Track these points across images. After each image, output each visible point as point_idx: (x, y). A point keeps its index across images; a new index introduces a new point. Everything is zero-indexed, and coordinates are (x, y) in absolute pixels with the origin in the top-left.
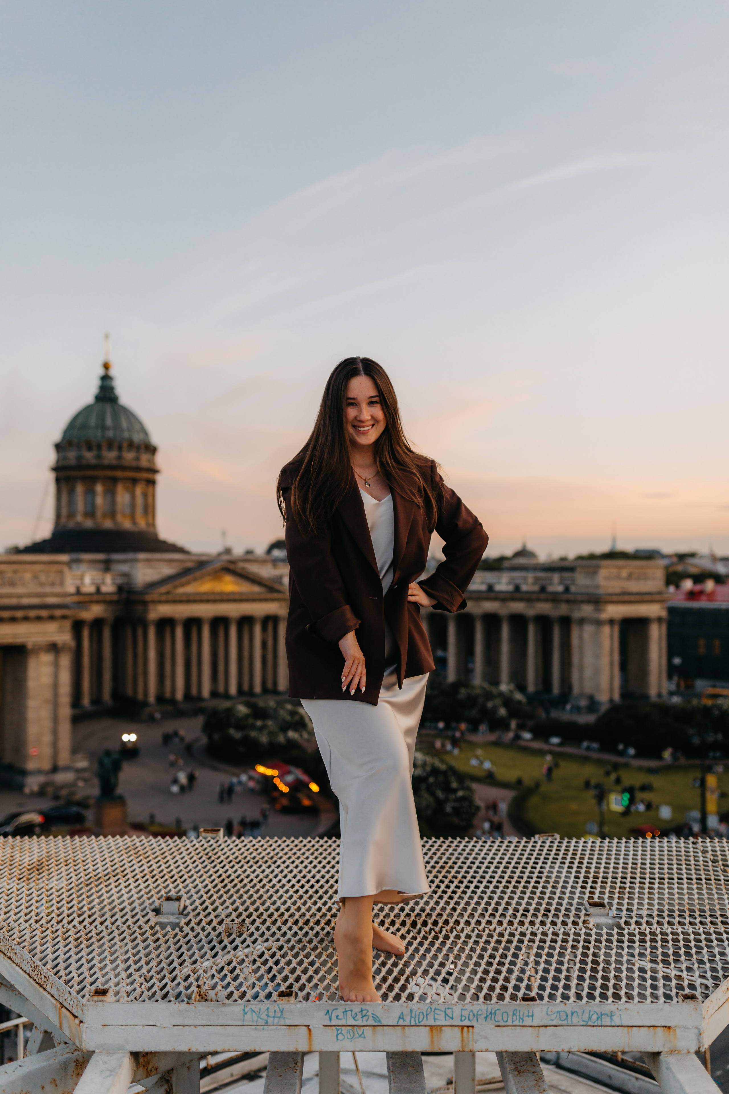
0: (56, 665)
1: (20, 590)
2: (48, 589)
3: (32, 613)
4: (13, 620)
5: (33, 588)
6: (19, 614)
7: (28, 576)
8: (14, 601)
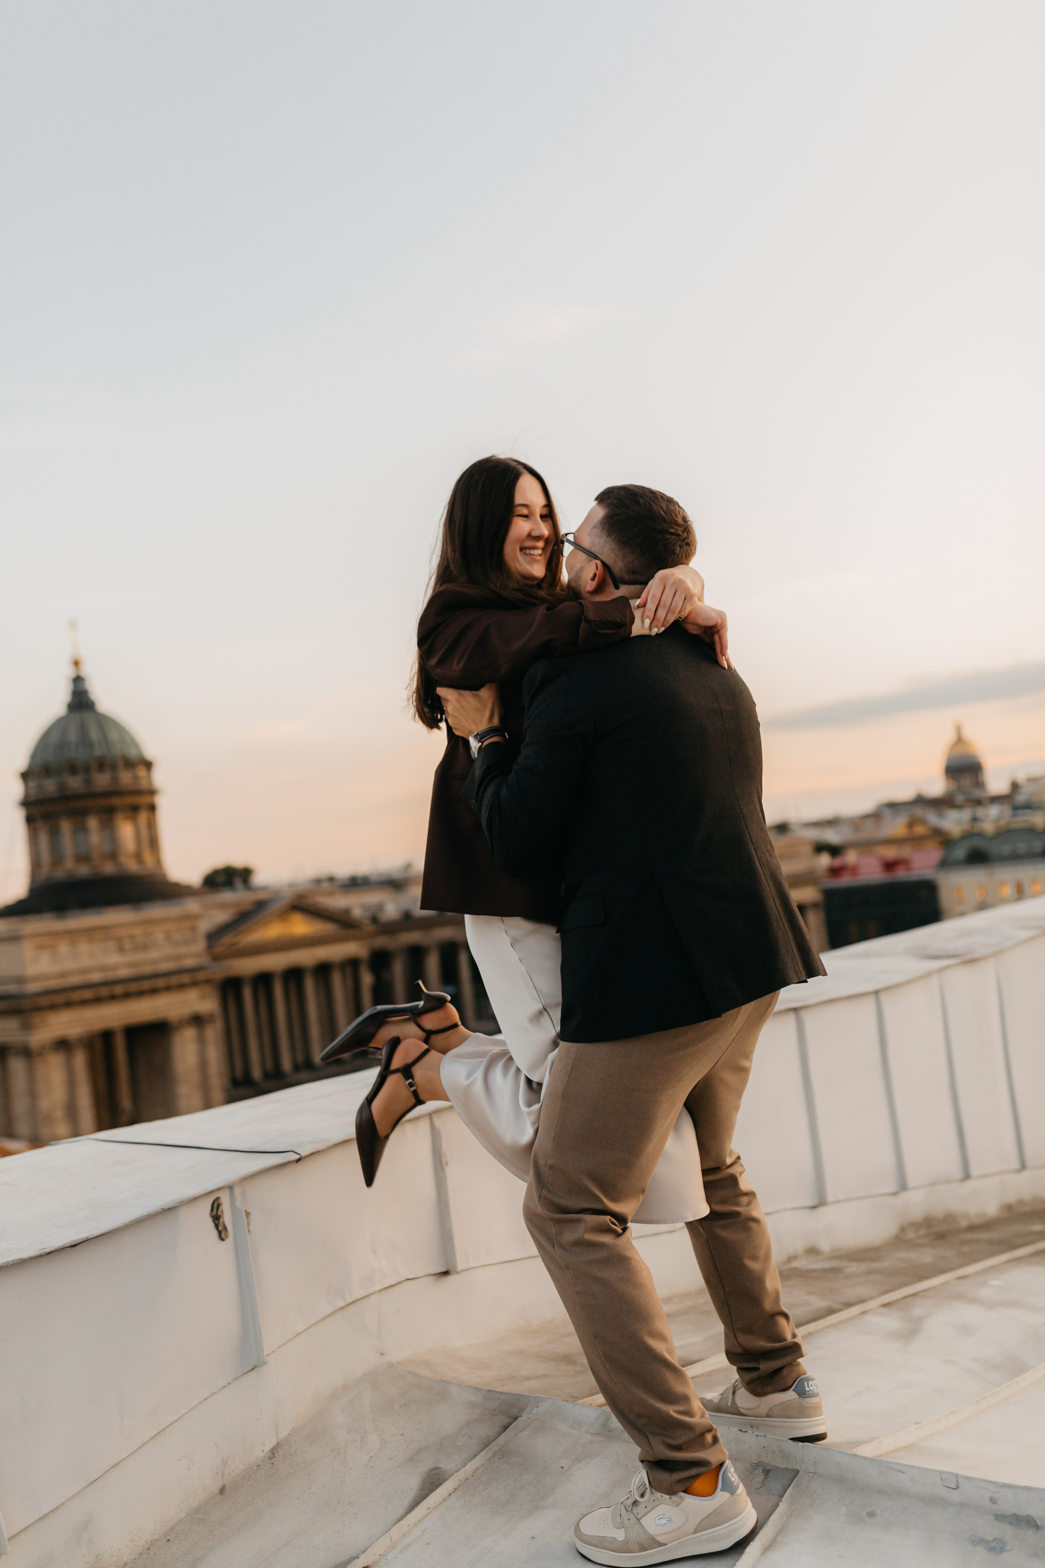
0: (201, 1040)
1: (153, 954)
2: (184, 950)
3: (174, 980)
4: (154, 991)
5: (168, 950)
6: (160, 983)
7: (159, 936)
8: (147, 969)
